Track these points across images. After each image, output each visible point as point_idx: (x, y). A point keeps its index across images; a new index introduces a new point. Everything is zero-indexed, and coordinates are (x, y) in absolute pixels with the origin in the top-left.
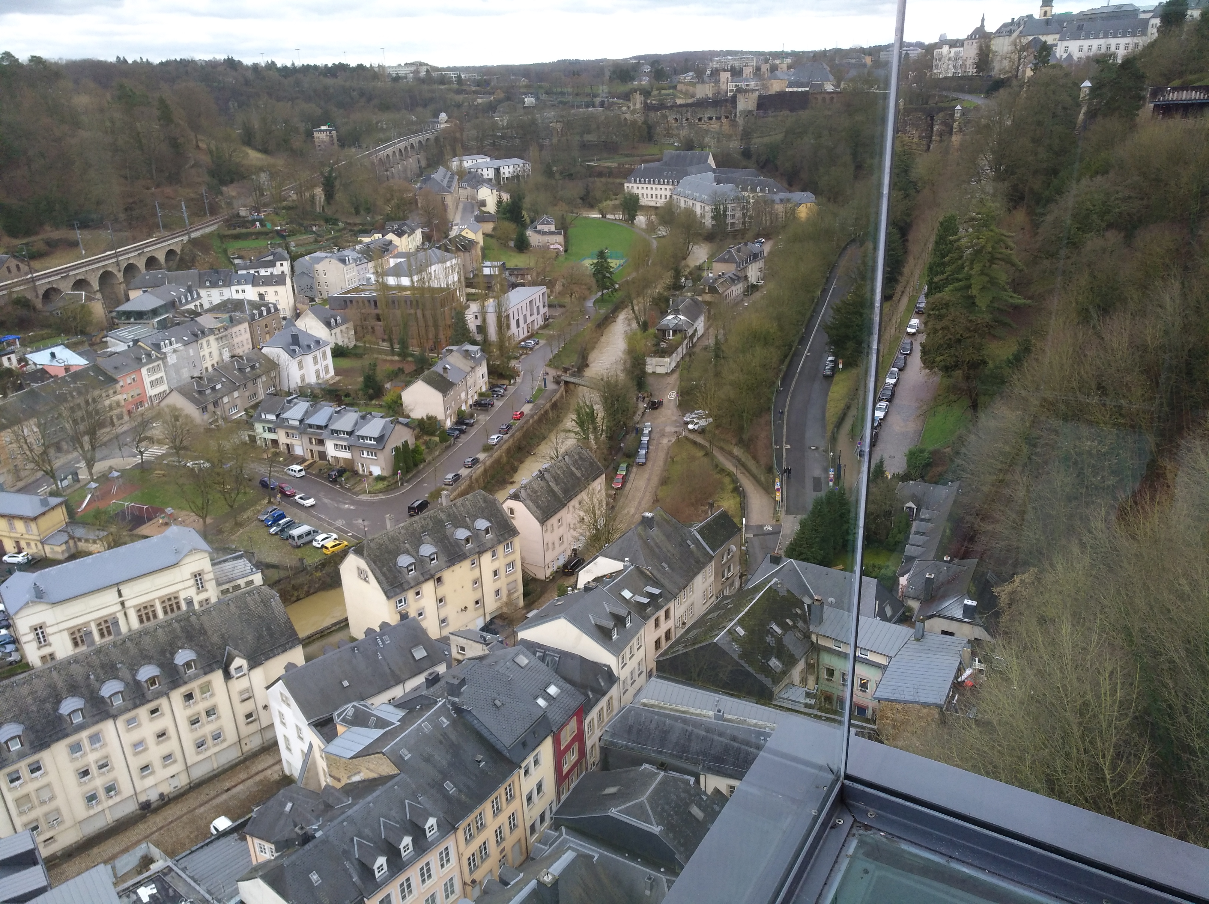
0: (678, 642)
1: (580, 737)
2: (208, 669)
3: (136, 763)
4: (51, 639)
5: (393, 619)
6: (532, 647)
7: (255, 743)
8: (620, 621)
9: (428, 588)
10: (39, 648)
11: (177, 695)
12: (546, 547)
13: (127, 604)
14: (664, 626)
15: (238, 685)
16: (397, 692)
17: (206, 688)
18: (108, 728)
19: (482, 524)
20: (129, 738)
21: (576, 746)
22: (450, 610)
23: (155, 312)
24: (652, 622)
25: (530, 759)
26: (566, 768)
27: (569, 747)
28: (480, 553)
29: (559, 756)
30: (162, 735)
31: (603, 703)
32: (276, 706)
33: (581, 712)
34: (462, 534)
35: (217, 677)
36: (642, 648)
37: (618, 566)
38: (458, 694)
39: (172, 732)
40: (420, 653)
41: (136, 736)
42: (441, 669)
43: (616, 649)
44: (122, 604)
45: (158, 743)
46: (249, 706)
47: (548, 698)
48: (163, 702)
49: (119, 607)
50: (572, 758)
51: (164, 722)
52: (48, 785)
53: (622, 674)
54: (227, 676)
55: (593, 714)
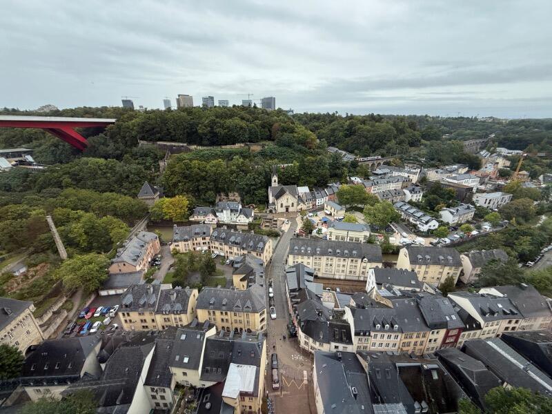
0: (517, 333)
1: (457, 336)
2: (358, 257)
3: (337, 268)
4: (332, 236)
5: (410, 270)
6: (451, 301)
7: (362, 279)
8: (492, 313)
9: (424, 267)
10: (329, 236)
11: (350, 259)
12: (471, 275)
14: (513, 325)
15: (364, 264)
16: (403, 288)
17: (356, 261)
18: (335, 259)
19: (450, 258)
21: (454, 338)
22: (428, 276)
25: (436, 331)
26: (447, 341)
27: (452, 336)
28: (445, 266)
29: (447, 336)
30: (344, 266)
31: (472, 332)
32: (370, 273)
33: (461, 330)
34: (441, 257)
35: (360, 260)
37: (502, 295)
38: (420, 300)
39: (346, 266)
40: (413, 282)
41: (339, 263)
42: (418, 290)
43: (486, 320)
44: (348, 235)
45: (342, 267)
46: (364, 270)
47: (451, 318)
48: (347, 259)
49: (346, 235)
50: (452, 340)
51: (346, 263)
52: (320, 263)
53: (485, 329)
54: (362, 261)
55: (467, 333)
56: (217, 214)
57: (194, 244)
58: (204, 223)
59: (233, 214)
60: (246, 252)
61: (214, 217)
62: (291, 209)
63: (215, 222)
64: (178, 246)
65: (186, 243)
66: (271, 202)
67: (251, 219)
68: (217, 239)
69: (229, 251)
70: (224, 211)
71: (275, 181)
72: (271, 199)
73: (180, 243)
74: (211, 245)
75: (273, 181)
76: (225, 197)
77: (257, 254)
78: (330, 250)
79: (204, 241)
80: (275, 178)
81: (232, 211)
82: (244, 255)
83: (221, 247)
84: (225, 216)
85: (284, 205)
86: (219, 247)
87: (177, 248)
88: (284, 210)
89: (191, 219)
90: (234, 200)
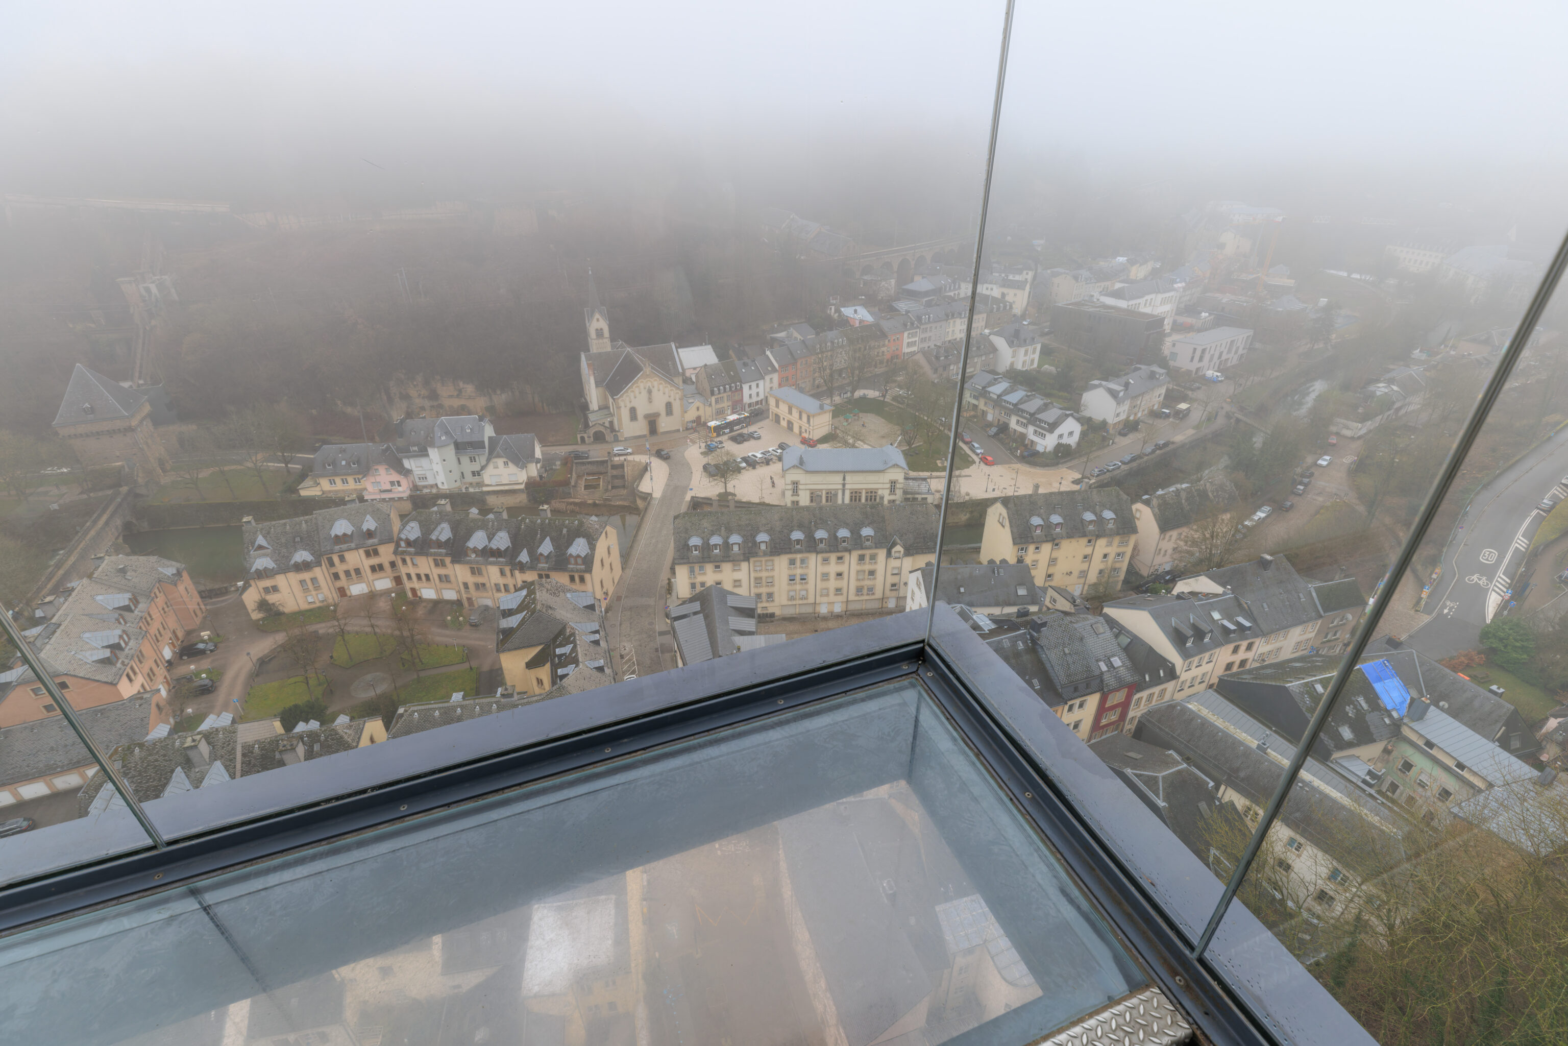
0: (1250, 671)
1: (1125, 706)
2: (878, 545)
3: (820, 585)
4: (800, 492)
5: (1012, 560)
6: (1112, 623)
7: (891, 604)
8: (1199, 634)
9: (1046, 548)
10: (792, 495)
11: (855, 554)
12: (1158, 551)
13: (847, 486)
14: (1242, 655)
15: (894, 563)
16: (996, 611)
17: (873, 557)
18: (813, 560)
19: (1108, 514)
20: (821, 569)
21: (1119, 710)
22: (1059, 570)
23: (926, 294)
24: (1231, 647)
25: (1077, 702)
26: (1104, 722)
27: (1113, 708)
28: (1098, 537)
29: (1102, 710)
30: (839, 575)
31: (1156, 690)
32: (912, 584)
33: (1135, 687)
34: (1089, 516)
35: (882, 554)
36: (1212, 664)
37: (1219, 590)
38: (1038, 631)
39: (845, 575)
40: (1022, 592)
41: (826, 569)
42: (1033, 609)
43: (1186, 654)
44: (844, 485)
45: (836, 579)
46: (895, 579)
47: (1111, 666)
48: (846, 555)
49: (840, 487)
50: (1113, 717)
51: (843, 568)
52: (773, 577)
53: (1185, 676)
54: (889, 554)
55: (1144, 694)
56: (407, 464)
57: (336, 576)
58: (361, 499)
59: (465, 460)
60: (530, 576)
61: (395, 477)
62: (665, 424)
63: (403, 490)
64: (275, 589)
65: (306, 576)
66: (594, 405)
67: (533, 470)
68: (422, 546)
69: (471, 580)
70: (433, 453)
71: (599, 333)
72: (593, 395)
73: (280, 580)
74: (403, 570)
75: (593, 334)
76: (427, 403)
77: (572, 579)
78: (797, 535)
79: (375, 561)
80: (598, 323)
81: (460, 447)
82: (526, 585)
83: (442, 571)
84: (438, 467)
85: (640, 413)
86: (435, 572)
87: (272, 598)
88: (639, 428)
89: (308, 491)
90: (463, 410)
